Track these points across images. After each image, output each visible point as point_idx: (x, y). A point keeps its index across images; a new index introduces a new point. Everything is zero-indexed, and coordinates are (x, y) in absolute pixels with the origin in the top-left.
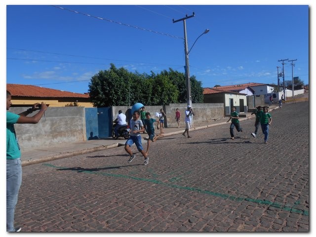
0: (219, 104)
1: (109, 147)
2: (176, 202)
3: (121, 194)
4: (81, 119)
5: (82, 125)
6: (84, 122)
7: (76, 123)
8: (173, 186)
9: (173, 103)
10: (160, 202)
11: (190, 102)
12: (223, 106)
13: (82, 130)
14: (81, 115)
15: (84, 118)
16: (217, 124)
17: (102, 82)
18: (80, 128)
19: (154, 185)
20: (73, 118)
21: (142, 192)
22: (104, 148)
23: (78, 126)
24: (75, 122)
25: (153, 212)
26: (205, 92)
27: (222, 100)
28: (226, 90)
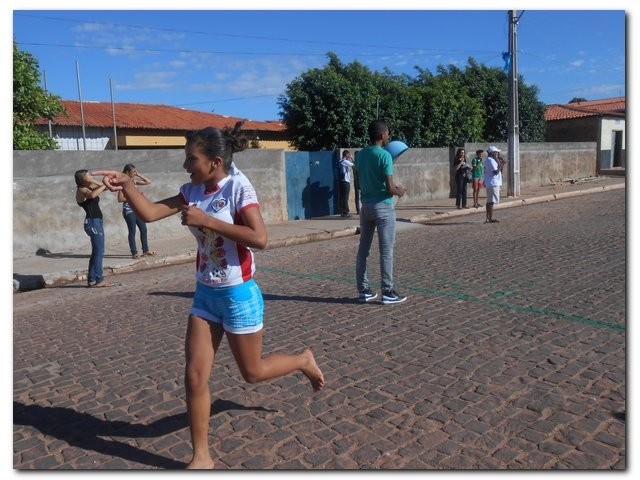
0: (583, 145)
1: (337, 234)
2: (515, 330)
3: (399, 314)
4: (276, 176)
5: (279, 188)
6: (283, 182)
7: (267, 183)
8: (501, 306)
9: (470, 141)
10: (482, 328)
11: (516, 139)
12: (593, 150)
13: (279, 198)
14: (277, 168)
15: (283, 174)
16: (578, 192)
17: (311, 97)
18: (274, 193)
19: (460, 302)
20: (262, 173)
21: (440, 313)
22: (329, 236)
23: (270, 190)
24: (265, 182)
25: (471, 344)
26: (550, 115)
27: (594, 135)
28: (606, 109)
